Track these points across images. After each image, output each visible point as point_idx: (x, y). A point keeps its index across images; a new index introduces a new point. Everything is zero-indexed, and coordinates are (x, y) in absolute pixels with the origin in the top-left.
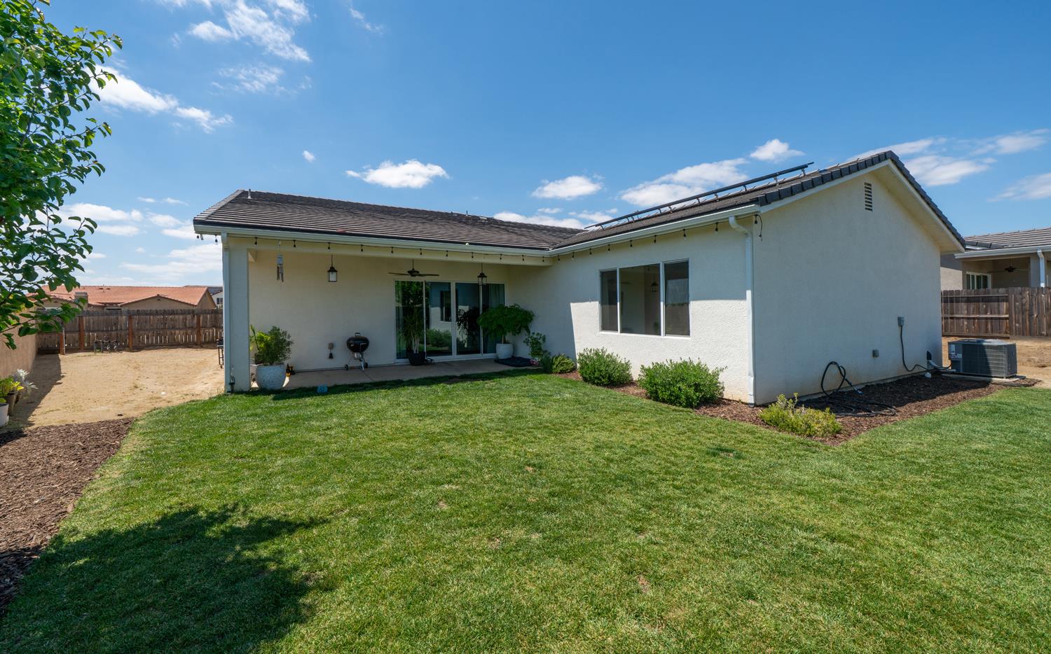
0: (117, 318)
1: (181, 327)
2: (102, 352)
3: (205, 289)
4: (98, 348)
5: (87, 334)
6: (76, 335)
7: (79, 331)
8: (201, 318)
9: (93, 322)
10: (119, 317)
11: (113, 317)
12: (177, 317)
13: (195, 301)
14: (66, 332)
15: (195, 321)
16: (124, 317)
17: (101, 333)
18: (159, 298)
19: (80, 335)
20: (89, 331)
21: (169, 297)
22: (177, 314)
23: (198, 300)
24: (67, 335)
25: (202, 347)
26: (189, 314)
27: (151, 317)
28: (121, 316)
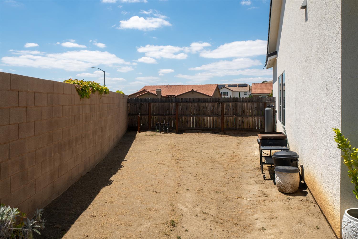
0: (169, 105)
1: (210, 114)
2: (160, 132)
3: (216, 86)
4: (158, 129)
5: (152, 117)
6: (146, 117)
7: (148, 114)
8: (225, 106)
9: (156, 108)
10: (171, 104)
11: (167, 104)
12: (207, 104)
13: (211, 94)
14: (141, 115)
15: (220, 108)
16: (173, 104)
17: (160, 117)
18: (193, 92)
19: (149, 117)
20: (154, 115)
21: (198, 91)
22: (207, 102)
23: (213, 93)
24: (142, 117)
25: (225, 133)
26: (216, 102)
27: (190, 104)
28: (172, 103)
